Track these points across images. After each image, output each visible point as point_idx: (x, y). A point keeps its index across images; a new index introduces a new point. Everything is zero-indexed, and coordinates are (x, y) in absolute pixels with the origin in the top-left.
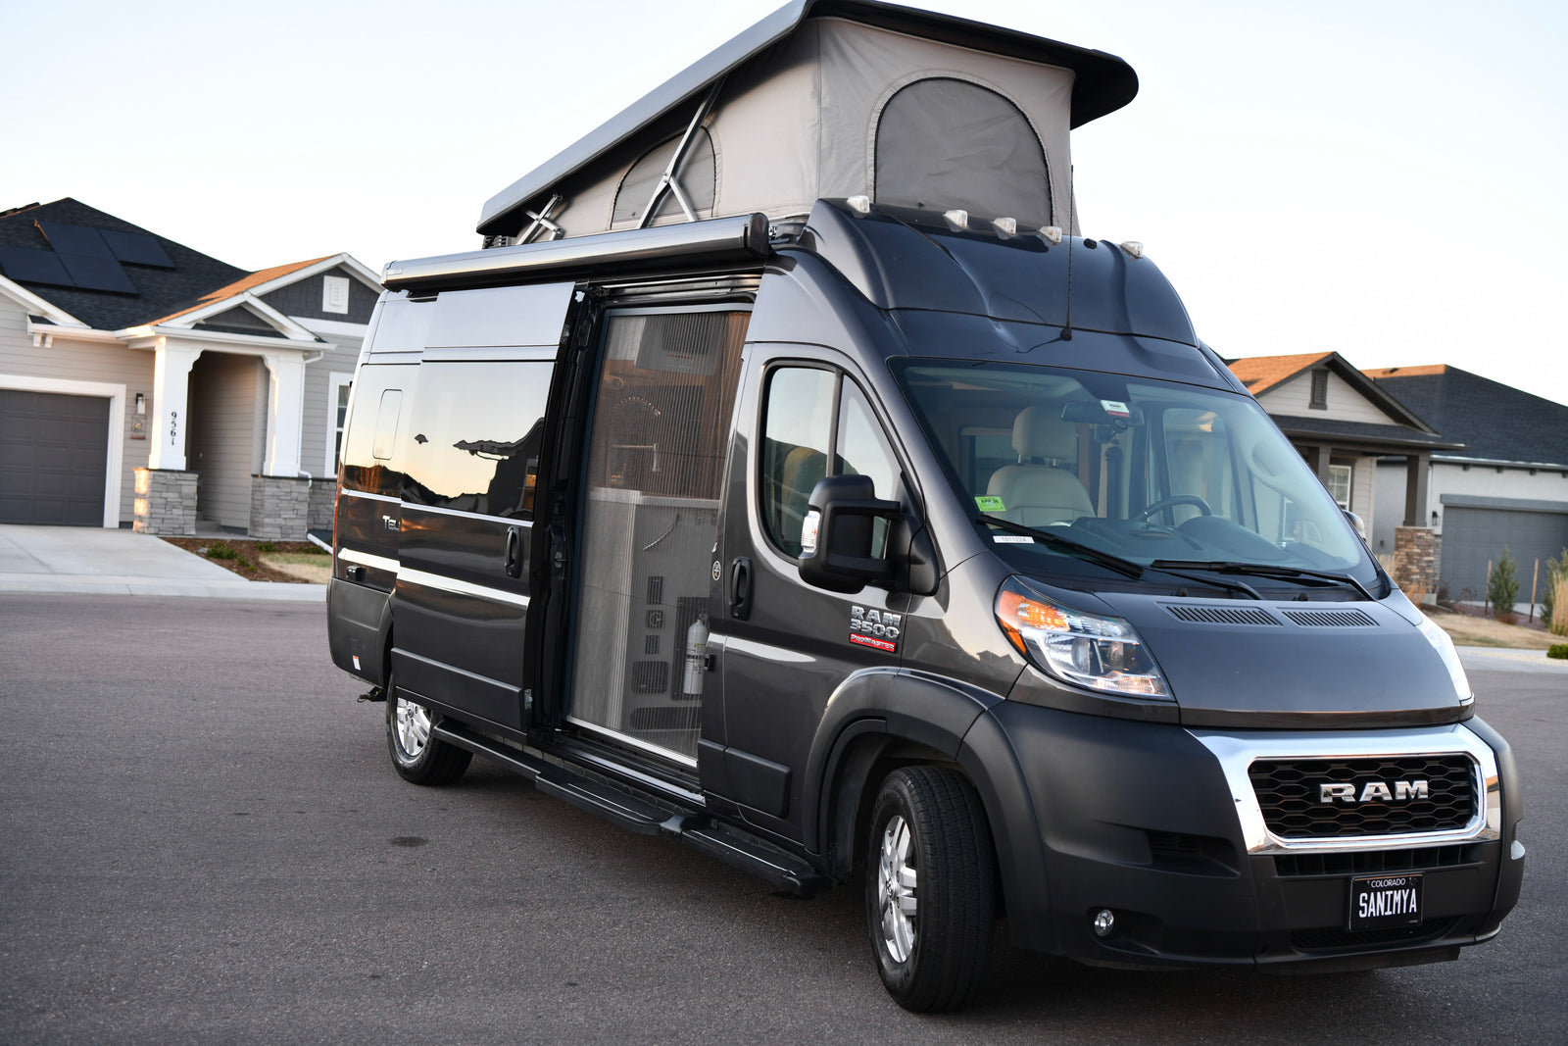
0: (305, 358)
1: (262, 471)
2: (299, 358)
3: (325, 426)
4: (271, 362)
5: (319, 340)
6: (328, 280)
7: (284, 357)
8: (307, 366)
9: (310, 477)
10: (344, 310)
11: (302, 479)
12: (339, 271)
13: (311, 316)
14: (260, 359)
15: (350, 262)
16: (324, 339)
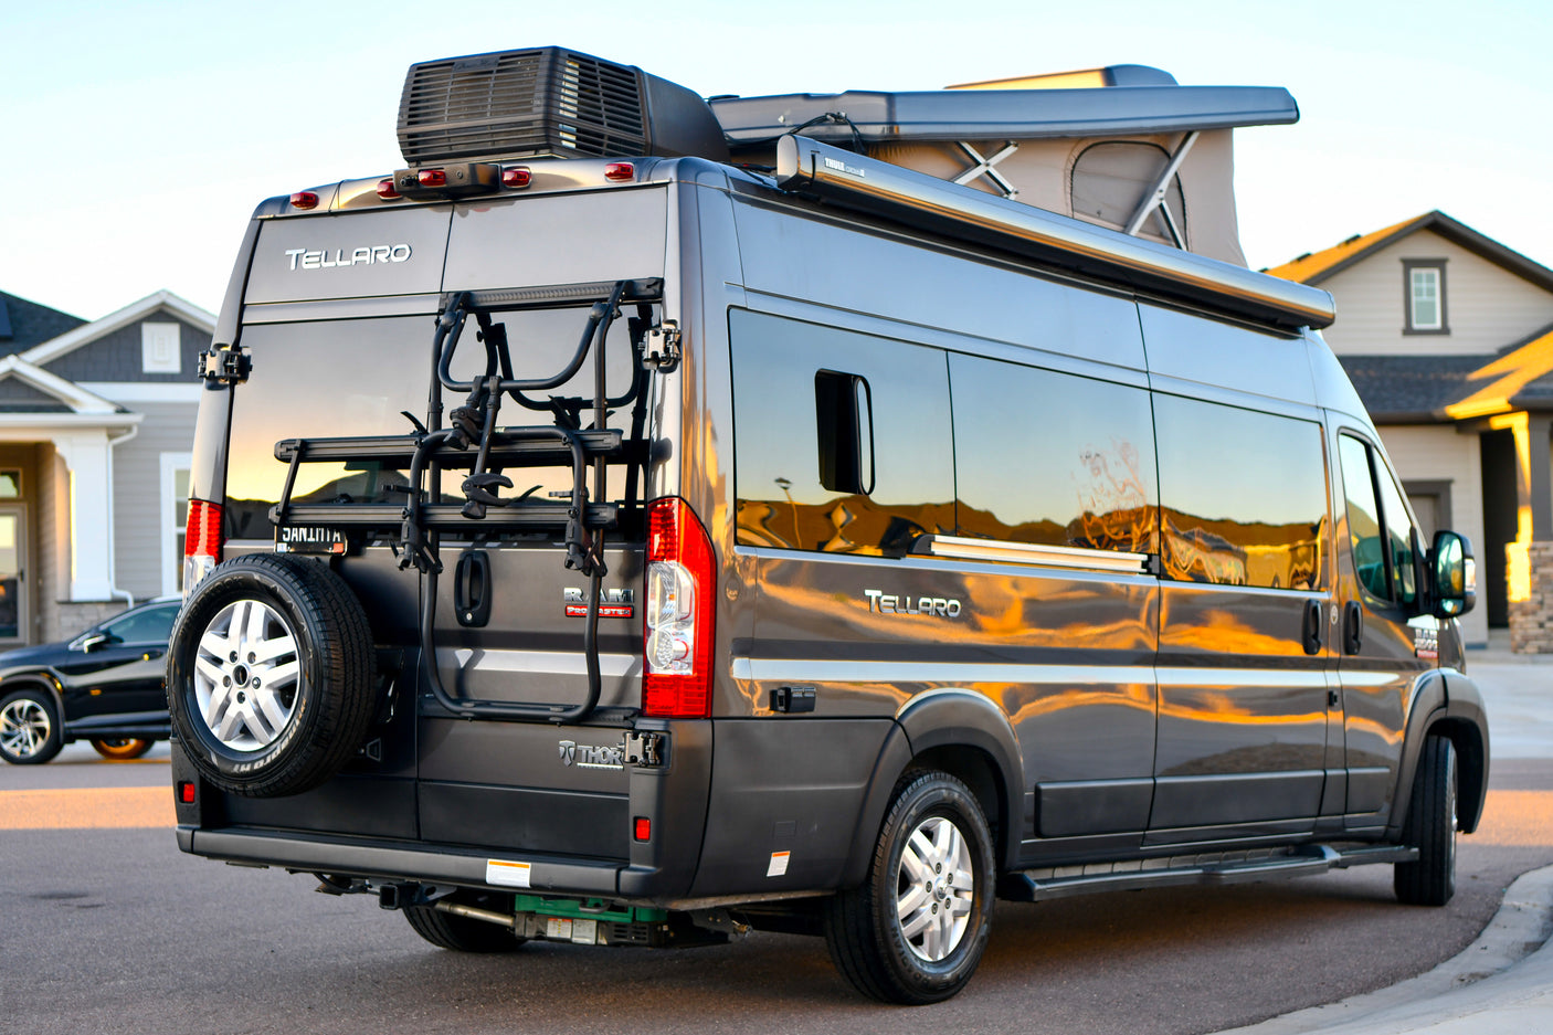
0: (111, 437)
1: (70, 595)
2: (98, 439)
3: (158, 527)
4: (63, 447)
5: (122, 410)
6: (149, 330)
7: (78, 438)
8: (116, 449)
9: (129, 597)
10: (175, 367)
11: (115, 602)
12: (162, 314)
13: (128, 379)
14: (47, 446)
15: (171, 301)
16: (128, 408)
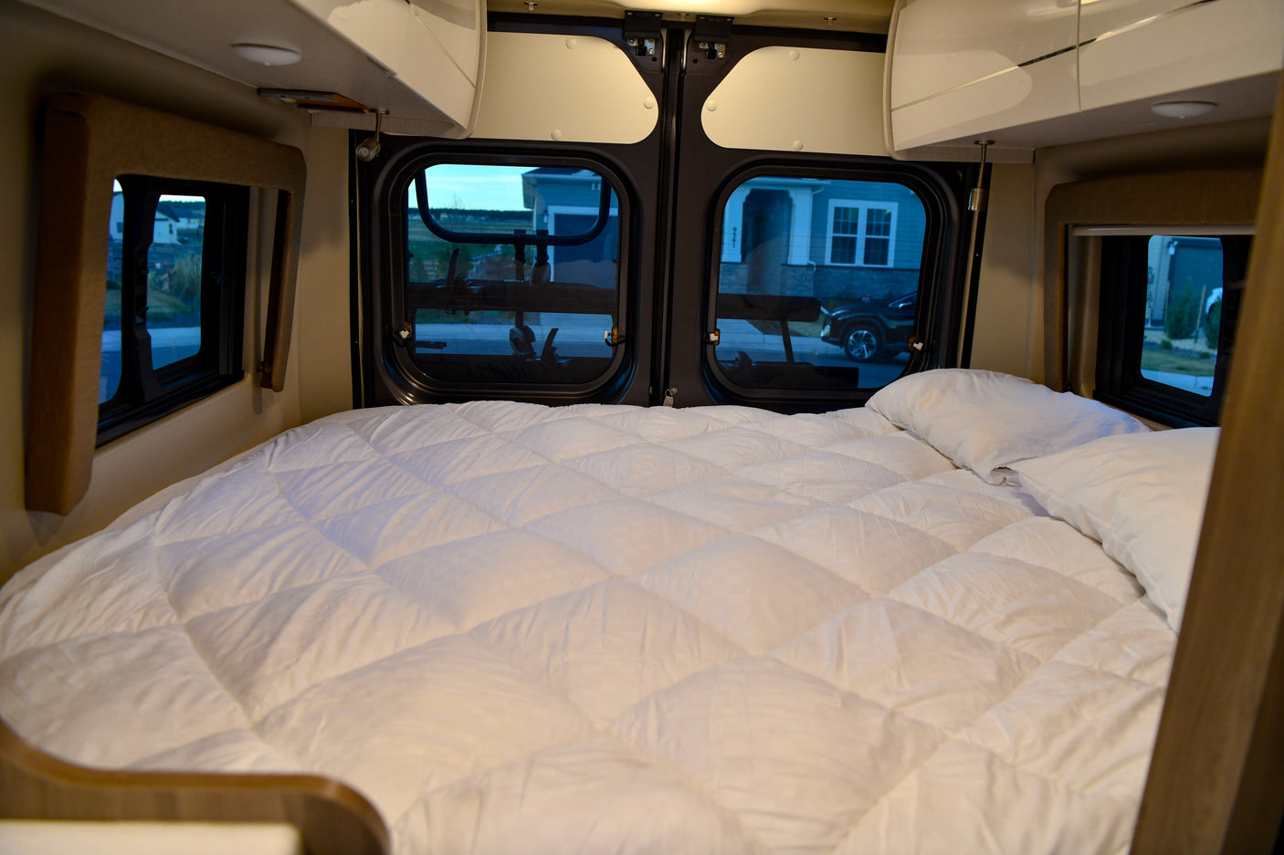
1: (787, 261)
2: (809, 191)
3: (826, 233)
4: (793, 194)
7: (800, 190)
8: (814, 195)
9: (814, 264)
11: (809, 266)
14: (786, 193)
